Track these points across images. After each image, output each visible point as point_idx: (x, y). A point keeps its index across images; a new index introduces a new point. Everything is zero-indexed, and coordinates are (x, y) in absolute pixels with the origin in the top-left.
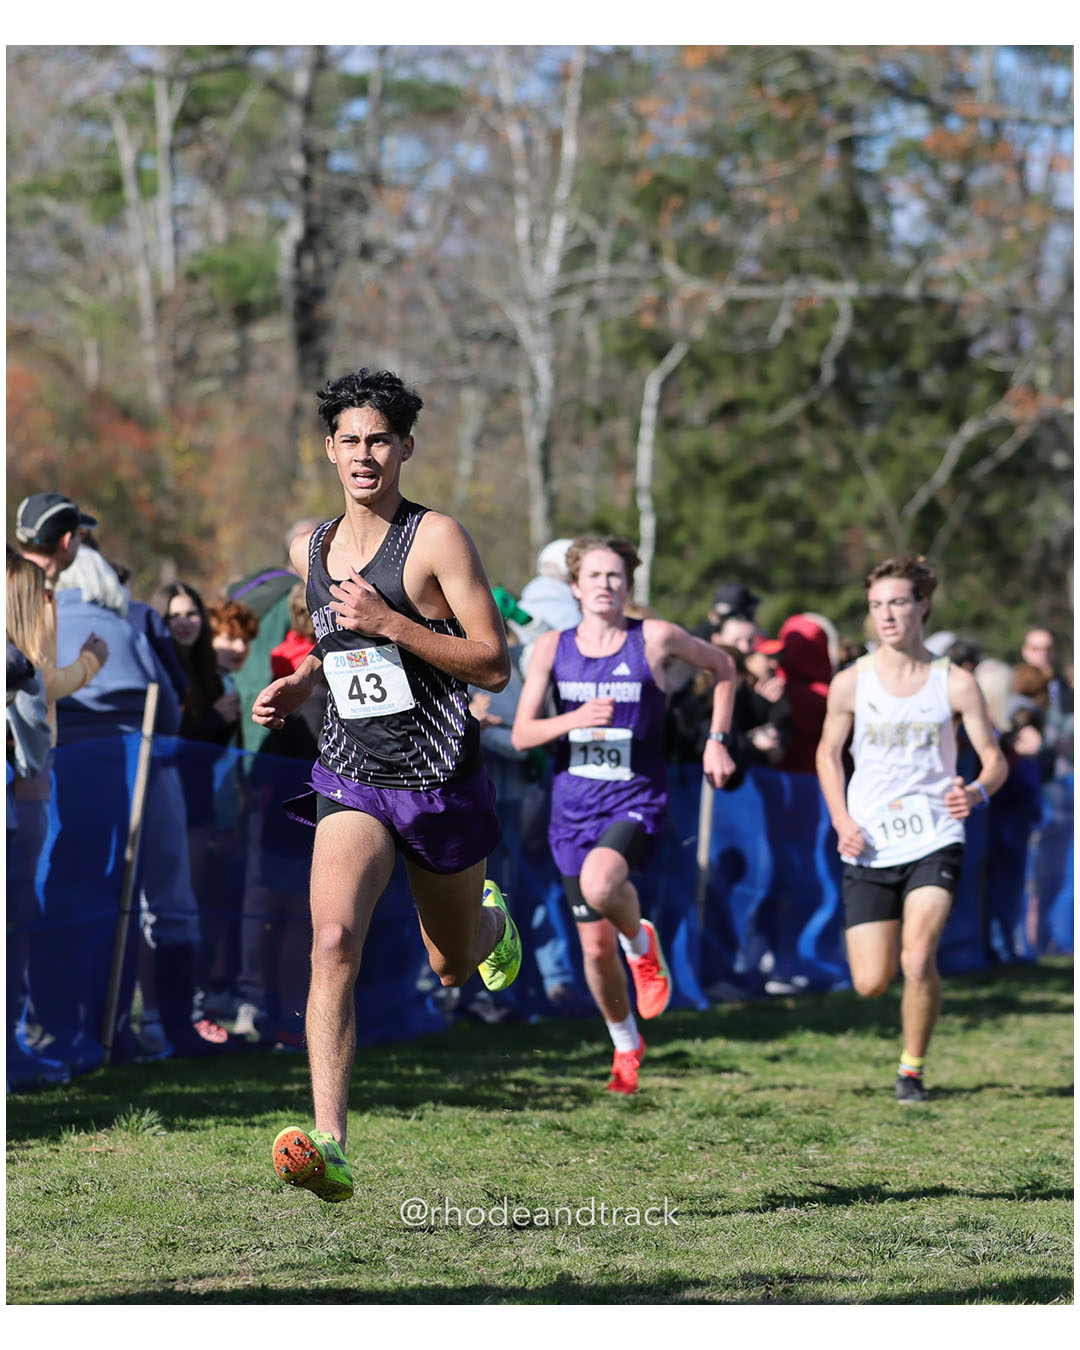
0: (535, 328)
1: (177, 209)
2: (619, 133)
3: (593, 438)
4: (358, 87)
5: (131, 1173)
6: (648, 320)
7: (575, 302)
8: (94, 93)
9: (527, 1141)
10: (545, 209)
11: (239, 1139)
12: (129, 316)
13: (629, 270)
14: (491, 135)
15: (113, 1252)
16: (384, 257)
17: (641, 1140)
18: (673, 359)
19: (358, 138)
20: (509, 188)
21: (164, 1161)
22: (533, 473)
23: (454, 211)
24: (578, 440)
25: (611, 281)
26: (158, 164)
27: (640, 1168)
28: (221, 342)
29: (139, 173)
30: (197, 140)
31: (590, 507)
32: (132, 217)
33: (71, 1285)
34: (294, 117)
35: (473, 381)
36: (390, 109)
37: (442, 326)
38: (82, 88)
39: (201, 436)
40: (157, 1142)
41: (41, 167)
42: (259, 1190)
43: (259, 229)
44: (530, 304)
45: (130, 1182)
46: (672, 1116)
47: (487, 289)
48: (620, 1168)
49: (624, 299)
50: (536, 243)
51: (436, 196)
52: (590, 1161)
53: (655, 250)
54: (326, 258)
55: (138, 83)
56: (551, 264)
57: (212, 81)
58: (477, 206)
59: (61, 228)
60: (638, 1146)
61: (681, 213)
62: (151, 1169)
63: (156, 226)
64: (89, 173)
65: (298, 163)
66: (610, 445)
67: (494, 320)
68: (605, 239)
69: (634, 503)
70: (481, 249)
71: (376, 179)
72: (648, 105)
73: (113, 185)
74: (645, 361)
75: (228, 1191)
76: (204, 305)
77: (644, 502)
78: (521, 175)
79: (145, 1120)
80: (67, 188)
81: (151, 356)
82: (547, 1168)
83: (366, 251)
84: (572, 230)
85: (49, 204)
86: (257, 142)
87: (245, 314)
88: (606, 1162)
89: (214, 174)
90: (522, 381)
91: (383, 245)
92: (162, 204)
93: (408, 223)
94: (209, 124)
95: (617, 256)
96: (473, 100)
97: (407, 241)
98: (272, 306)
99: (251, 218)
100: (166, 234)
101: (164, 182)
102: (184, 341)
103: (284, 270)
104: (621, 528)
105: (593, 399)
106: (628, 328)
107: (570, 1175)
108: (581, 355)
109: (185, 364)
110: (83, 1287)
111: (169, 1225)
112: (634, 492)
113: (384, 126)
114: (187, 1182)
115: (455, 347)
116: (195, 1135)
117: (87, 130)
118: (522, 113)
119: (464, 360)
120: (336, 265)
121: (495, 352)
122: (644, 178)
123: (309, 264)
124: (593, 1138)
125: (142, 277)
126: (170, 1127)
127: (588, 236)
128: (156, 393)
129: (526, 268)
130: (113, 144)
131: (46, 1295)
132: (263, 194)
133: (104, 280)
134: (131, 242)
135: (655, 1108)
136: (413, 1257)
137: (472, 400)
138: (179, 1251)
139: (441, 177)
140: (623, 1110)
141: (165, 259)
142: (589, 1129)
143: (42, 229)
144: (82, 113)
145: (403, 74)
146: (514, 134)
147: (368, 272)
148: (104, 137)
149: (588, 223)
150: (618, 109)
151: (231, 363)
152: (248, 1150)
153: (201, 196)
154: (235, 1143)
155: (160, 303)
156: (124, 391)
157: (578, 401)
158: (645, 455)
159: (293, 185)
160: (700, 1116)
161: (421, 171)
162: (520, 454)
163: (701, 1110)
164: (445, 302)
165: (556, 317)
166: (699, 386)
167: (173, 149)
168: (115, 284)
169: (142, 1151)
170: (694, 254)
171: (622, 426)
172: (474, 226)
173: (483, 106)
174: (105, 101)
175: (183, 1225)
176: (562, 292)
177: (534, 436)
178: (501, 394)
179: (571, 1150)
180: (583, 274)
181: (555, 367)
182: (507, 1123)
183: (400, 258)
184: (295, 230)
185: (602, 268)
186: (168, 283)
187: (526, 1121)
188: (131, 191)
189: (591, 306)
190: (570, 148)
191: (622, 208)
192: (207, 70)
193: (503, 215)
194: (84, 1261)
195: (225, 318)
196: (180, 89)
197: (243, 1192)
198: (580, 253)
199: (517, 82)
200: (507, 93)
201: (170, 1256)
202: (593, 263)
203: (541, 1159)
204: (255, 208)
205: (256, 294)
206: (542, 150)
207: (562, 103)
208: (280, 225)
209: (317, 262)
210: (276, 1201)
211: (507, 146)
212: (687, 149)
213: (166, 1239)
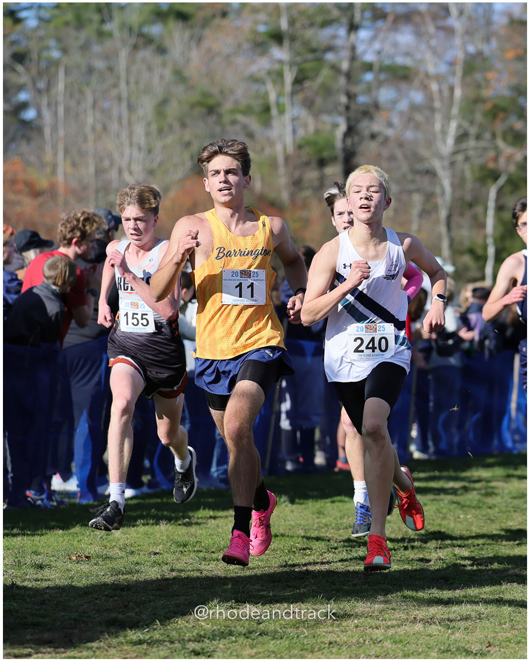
0: (444, 168)
1: (294, 120)
2: (479, 86)
3: (468, 214)
4: (369, 67)
5: (276, 522)
6: (491, 165)
7: (460, 158)
8: (259, 71)
9: (442, 508)
10: (447, 118)
11: (321, 507)
12: (273, 163)
13: (482, 144)
14: (425, 88)
15: (269, 555)
16: (380, 139)
17: (490, 508)
18: (502, 181)
19: (369, 90)
20: (432, 110)
21: (290, 516)
22: (443, 229)
23: (410, 119)
24: (462, 214)
25: (475, 149)
26: (285, 100)
27: (489, 519)
28: (312, 175)
29: (278, 104)
30: (302, 90)
31: (467, 244)
32: (275, 123)
33: (252, 569)
34: (342, 81)
35: (418, 191)
36: (382, 76)
37: (405, 167)
38: (254, 68)
39: (304, 214)
40: (287, 509)
41: (236, 102)
42: (330, 529)
43: (328, 127)
44: (441, 158)
45: (276, 526)
46: (503, 497)
47: (424, 152)
48: (481, 519)
49: (480, 156)
50: (444, 132)
51: (402, 113)
52: (468, 517)
53: (494, 136)
54: (356, 139)
55: (277, 67)
56: (450, 141)
57: (308, 66)
58: (419, 117)
59: (245, 127)
60: (489, 511)
61: (504, 120)
62: (285, 520)
63: (284, 126)
64: (257, 104)
65: (344, 99)
66: (475, 217)
67: (426, 165)
68: (473, 131)
69: (485, 242)
70: (420, 136)
71: (376, 106)
72: (490, 75)
73: (267, 109)
74: (489, 181)
75: (317, 530)
76: (304, 159)
77: (490, 241)
78: (437, 104)
79: (282, 500)
80: (248, 111)
81: (282, 180)
82: (450, 520)
83: (373, 136)
84: (459, 127)
85: (240, 118)
86: (327, 91)
87: (322, 163)
88: (476, 517)
89: (309, 104)
90: (438, 190)
91: (379, 134)
92: (287, 117)
93: (390, 125)
94: (307, 84)
95: (478, 137)
96: (417, 73)
97: (390, 132)
98: (334, 159)
99: (324, 123)
100: (289, 129)
101: (288, 107)
102: (297, 174)
103: (339, 144)
104: (480, 252)
105: (468, 198)
106: (483, 168)
107: (460, 522)
108: (463, 179)
109: (297, 184)
110: (257, 570)
111: (293, 544)
112: (485, 237)
113: (380, 84)
114: (300, 525)
115: (410, 176)
116: (303, 506)
117: (255, 87)
118: (438, 78)
119: (413, 181)
120: (360, 142)
121: (427, 179)
122: (488, 106)
123: (349, 142)
124: (469, 507)
125: (279, 148)
126: (292, 502)
127: (465, 130)
128: (285, 196)
129: (439, 144)
130: (267, 94)
131: (241, 573)
132: (329, 112)
133: (263, 149)
134: (274, 133)
135: (496, 494)
136: (395, 557)
137: (417, 198)
138: (296, 554)
139: (403, 105)
140: (482, 495)
141: (289, 139)
142: (468, 503)
143: (237, 128)
144: (254, 79)
145: (387, 62)
146: (434, 87)
147: (373, 146)
148: (262, 89)
149: (466, 124)
150: (478, 76)
151: (316, 183)
152: (325, 512)
153: (303, 113)
154: (320, 509)
155: (287, 158)
156: (272, 195)
157: (462, 199)
158: (490, 222)
159: (342, 109)
160: (515, 498)
161: (394, 102)
162: (438, 221)
163: (515, 495)
164: (406, 157)
165: (452, 164)
166: (512, 192)
167: (293, 93)
168: (268, 151)
169: (281, 513)
170: (510, 138)
171: (479, 209)
172: (417, 126)
173: (421, 76)
174: (263, 74)
175: (298, 543)
176: (455, 153)
177: (443, 214)
178: (429, 197)
179: (461, 512)
180: (464, 146)
181: (453, 185)
182: (434, 500)
183: (386, 140)
184: (343, 128)
185: (472, 143)
186: (290, 149)
187: (442, 500)
188: (274, 112)
189: (467, 159)
190: (458, 93)
191: (479, 117)
192: (306, 61)
193: (430, 121)
194: (257, 559)
195: (314, 164)
196: (295, 70)
197: (323, 530)
198: (462, 137)
199: (436, 65)
200: (431, 69)
201: (293, 557)
202: (468, 141)
203: (448, 516)
204: (327, 119)
205: (326, 154)
206: (446, 93)
207: (454, 73)
208: (335, 126)
209: (353, 141)
210: (337, 533)
211: (431, 93)
212: (506, 93)
213: (291, 549)
